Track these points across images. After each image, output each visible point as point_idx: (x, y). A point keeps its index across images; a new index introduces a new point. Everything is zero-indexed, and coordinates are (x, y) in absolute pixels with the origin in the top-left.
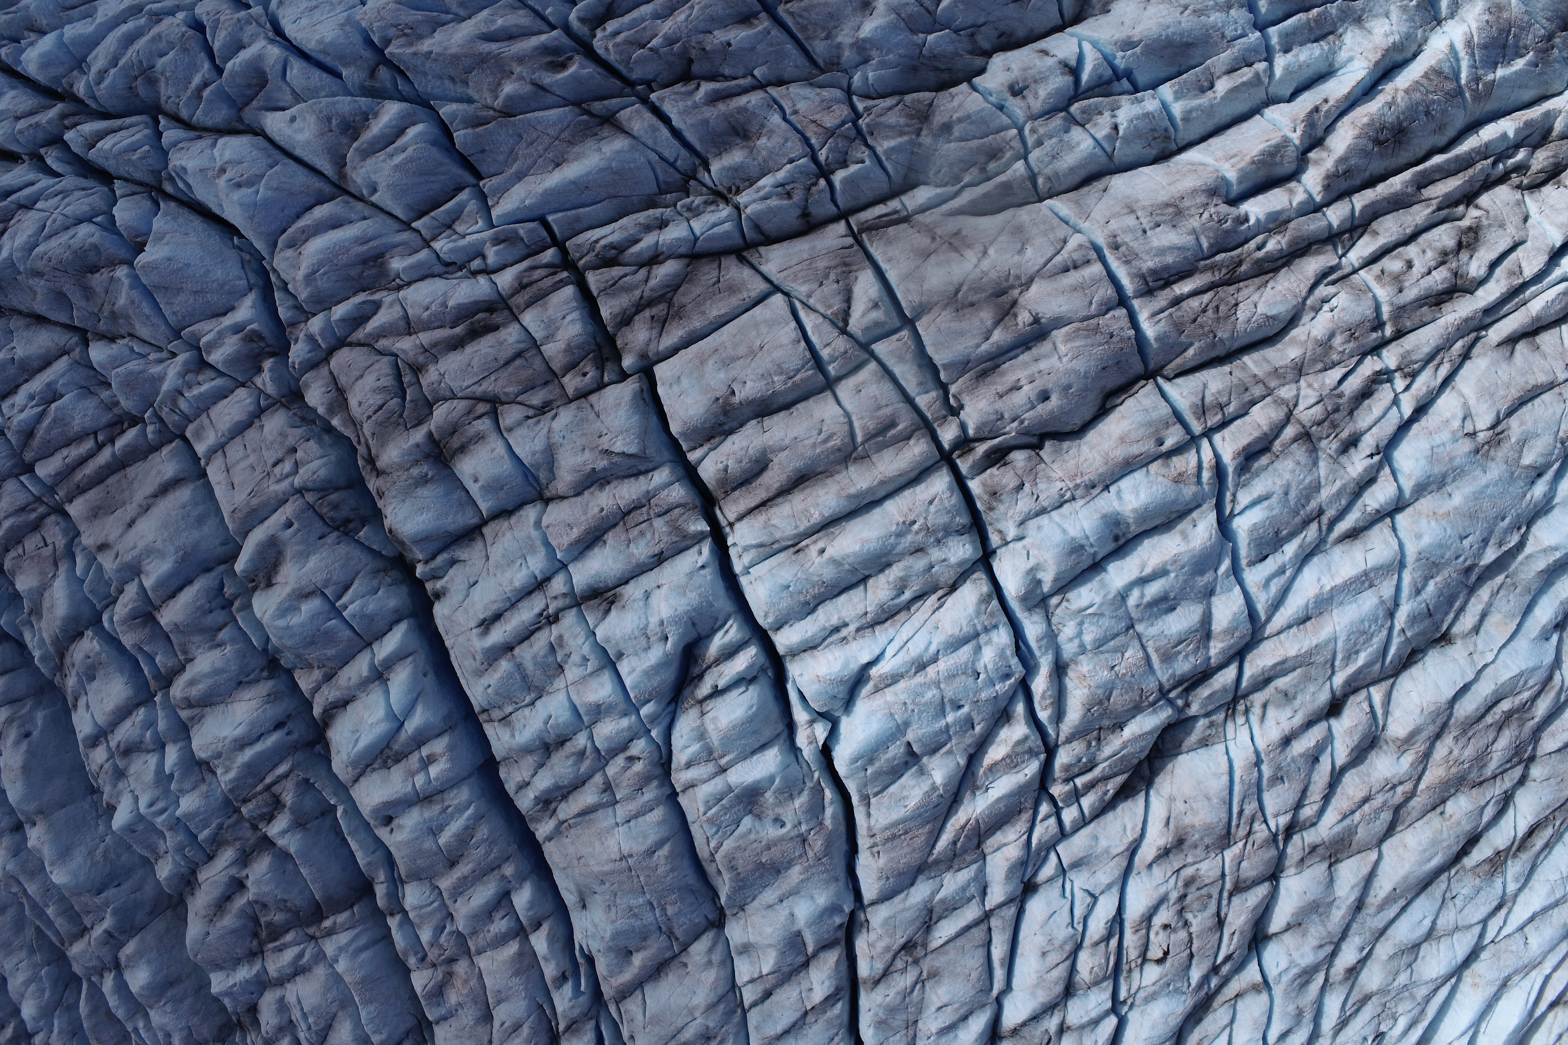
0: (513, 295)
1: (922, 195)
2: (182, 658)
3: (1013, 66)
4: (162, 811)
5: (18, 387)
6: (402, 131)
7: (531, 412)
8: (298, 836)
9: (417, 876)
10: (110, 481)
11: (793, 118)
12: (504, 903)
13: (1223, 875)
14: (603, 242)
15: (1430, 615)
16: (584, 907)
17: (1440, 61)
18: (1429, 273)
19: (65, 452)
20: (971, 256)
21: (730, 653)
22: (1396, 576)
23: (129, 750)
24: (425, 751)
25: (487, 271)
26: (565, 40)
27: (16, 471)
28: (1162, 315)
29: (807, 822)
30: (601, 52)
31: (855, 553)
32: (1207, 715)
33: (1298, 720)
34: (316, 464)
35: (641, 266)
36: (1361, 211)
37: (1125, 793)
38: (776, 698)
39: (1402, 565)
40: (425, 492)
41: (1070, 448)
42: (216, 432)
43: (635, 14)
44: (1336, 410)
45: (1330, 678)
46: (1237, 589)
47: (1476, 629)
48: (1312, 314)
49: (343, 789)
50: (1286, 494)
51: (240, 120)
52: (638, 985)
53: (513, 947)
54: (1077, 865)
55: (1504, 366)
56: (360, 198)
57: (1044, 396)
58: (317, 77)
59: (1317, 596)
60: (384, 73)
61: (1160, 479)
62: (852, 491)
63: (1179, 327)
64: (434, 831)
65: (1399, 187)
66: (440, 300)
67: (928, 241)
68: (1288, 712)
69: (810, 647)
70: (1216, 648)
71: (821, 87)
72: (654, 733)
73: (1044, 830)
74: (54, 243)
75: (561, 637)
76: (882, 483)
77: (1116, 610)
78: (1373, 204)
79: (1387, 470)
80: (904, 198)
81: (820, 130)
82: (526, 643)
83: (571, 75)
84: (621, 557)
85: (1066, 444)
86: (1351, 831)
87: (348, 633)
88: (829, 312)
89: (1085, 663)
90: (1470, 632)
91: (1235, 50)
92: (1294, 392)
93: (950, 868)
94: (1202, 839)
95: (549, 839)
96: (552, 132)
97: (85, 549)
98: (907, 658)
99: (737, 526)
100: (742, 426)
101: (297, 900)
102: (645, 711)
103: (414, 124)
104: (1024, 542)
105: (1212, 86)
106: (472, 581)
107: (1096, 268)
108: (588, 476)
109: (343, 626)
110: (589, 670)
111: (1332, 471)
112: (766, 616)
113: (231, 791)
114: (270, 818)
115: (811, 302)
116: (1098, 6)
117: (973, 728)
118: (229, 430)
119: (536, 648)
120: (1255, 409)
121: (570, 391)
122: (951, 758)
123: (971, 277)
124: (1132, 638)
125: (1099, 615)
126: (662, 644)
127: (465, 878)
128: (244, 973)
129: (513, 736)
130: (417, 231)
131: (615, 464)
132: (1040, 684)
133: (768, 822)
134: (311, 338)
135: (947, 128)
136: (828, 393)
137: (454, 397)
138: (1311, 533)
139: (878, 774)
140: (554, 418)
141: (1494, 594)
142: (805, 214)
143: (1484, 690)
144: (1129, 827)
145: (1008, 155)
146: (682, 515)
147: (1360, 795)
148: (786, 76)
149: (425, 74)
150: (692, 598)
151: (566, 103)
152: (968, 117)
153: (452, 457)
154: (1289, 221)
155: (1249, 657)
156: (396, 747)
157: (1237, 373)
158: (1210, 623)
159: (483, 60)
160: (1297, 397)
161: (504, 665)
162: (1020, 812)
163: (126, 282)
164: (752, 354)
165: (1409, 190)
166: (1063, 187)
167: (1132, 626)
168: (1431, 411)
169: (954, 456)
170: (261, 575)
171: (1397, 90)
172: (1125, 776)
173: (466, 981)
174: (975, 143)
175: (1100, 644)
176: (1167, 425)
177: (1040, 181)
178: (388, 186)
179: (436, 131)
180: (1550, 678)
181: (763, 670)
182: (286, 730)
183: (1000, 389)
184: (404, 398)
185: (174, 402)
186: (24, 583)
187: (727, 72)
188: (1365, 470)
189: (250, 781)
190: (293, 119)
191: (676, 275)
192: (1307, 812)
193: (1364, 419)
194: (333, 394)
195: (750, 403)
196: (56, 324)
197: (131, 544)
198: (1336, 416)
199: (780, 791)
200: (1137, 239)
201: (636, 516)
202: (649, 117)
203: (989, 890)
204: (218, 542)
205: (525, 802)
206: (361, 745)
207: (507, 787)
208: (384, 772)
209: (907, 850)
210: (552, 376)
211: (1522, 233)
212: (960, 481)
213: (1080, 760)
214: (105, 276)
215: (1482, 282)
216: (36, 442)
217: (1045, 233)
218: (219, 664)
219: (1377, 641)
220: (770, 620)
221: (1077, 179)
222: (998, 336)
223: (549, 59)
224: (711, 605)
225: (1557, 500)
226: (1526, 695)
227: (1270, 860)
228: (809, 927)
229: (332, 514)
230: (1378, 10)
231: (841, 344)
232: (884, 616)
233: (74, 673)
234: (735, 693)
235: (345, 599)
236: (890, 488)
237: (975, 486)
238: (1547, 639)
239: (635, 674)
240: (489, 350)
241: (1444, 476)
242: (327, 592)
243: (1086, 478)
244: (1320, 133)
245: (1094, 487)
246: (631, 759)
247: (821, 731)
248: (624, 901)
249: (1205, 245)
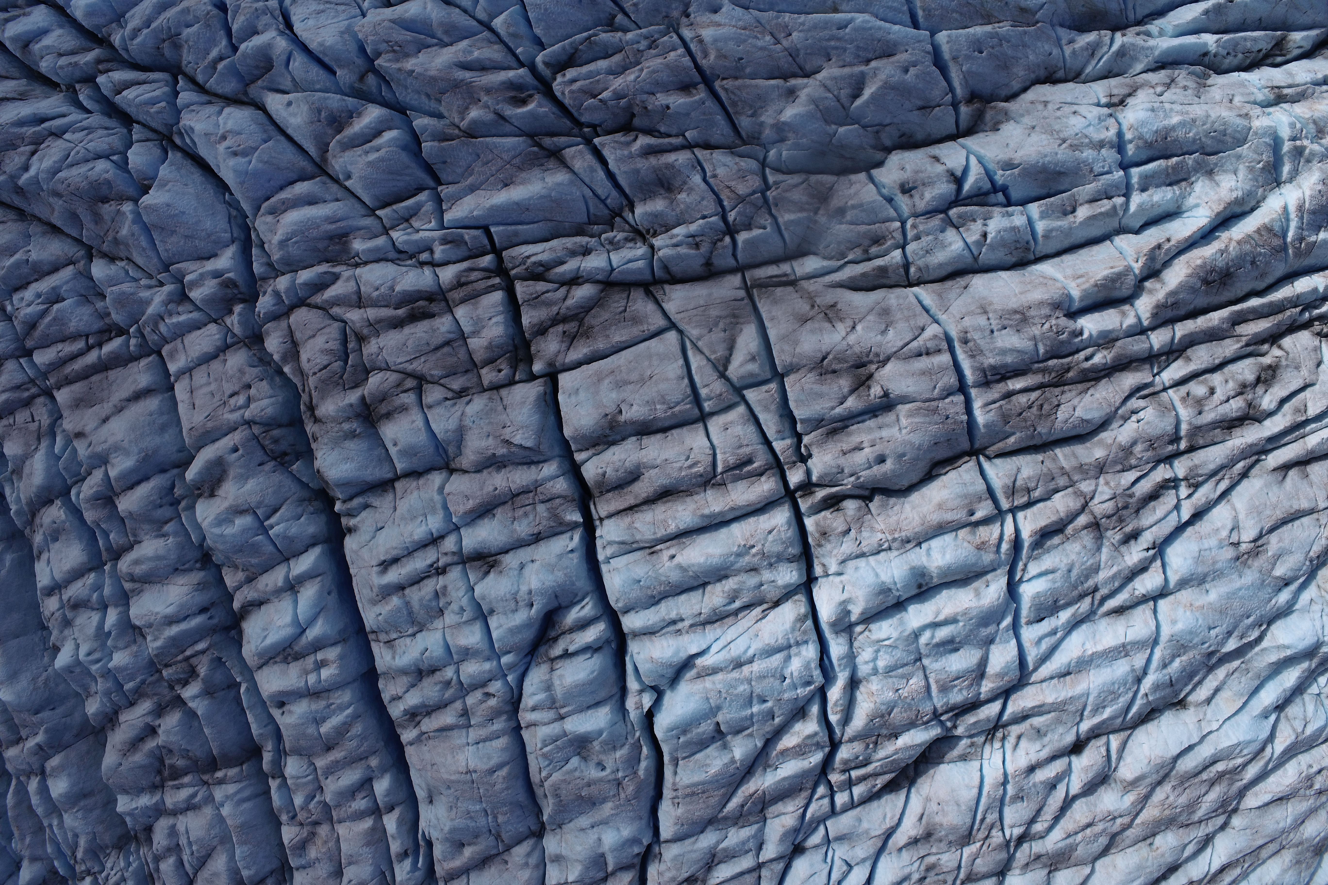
0: (451, 290)
1: (811, 264)
2: (132, 539)
3: (907, 167)
4: (98, 661)
5: (29, 283)
6: (378, 133)
7: (450, 395)
8: (206, 702)
9: (298, 752)
10: (94, 378)
11: (711, 181)
12: (366, 786)
13: (959, 867)
14: (533, 259)
15: (1172, 685)
16: (431, 802)
17: (1273, 220)
18: (1228, 400)
19: (60, 346)
20: (841, 328)
21: (583, 625)
22: (1149, 651)
23: (77, 605)
24: (320, 656)
25: (433, 264)
26: (530, 79)
27: (17, 353)
28: (993, 406)
29: (624, 770)
30: (558, 94)
31: (699, 564)
32: (971, 736)
33: (1044, 754)
34: (266, 402)
35: (562, 284)
36: (1180, 339)
37: (891, 787)
38: (615, 665)
39: (1156, 642)
40: (352, 445)
41: (895, 504)
42: (187, 356)
43: (592, 67)
44: (1126, 507)
45: (1078, 724)
46: (1014, 642)
47: (1209, 701)
48: (1121, 422)
49: (248, 673)
50: (1069, 571)
51: (246, 93)
52: (466, 871)
53: (368, 823)
54: (840, 838)
55: (1275, 488)
56: (336, 181)
57: (881, 460)
58: (315, 72)
59: (1079, 658)
60: (371, 79)
61: (966, 544)
62: (706, 511)
63: (1005, 418)
64: (318, 721)
65: (1216, 322)
66: (389, 284)
67: (808, 307)
68: (1038, 746)
69: (650, 632)
70: (986, 687)
71: (741, 156)
72: (509, 678)
73: (818, 807)
74: (74, 171)
75: (445, 587)
76: (732, 509)
77: (909, 645)
78: (1191, 334)
79: (1158, 563)
80: (795, 264)
81: (733, 196)
82: (416, 587)
83: (529, 112)
84: (506, 531)
85: (892, 501)
86: (1072, 848)
87: (271, 548)
88: (713, 357)
89: (875, 683)
90: (1203, 702)
91: (1100, 184)
92: (1092, 488)
93: (735, 824)
94: (947, 836)
95: (411, 744)
96: (505, 157)
97: (64, 431)
98: (728, 657)
99: (606, 522)
100: (623, 439)
101: (197, 751)
102: (505, 660)
103: (390, 129)
104: (842, 578)
105: (1074, 211)
106: (379, 526)
107: (945, 358)
108: (489, 458)
109: (267, 542)
110: (464, 619)
111: (1112, 558)
112: (617, 601)
113: (156, 655)
114: (185, 683)
115: (700, 344)
116: (990, 124)
117: (773, 719)
118: (198, 358)
119: (423, 593)
120: (1058, 496)
121: (486, 383)
122: (751, 740)
123: (837, 348)
124: (918, 669)
125: (893, 647)
126: (527, 609)
127: (337, 762)
128: (145, 800)
129: (394, 658)
130: (379, 218)
131: (513, 453)
132: (835, 693)
133: (592, 764)
134: (277, 294)
135: (841, 211)
136: (701, 425)
137: (388, 369)
138: (1084, 605)
139: (688, 744)
140: (468, 403)
141: (1229, 675)
142: (708, 264)
143: (1205, 752)
144: (889, 815)
145: (889, 243)
146: (561, 505)
147: (1084, 821)
148: (713, 141)
149: (406, 88)
150: (559, 576)
151: (521, 133)
152: (861, 205)
153: (379, 420)
154: (1117, 340)
155: (1013, 697)
156: (296, 648)
157: (1048, 463)
158: (985, 666)
159: (456, 85)
160: (1095, 492)
161: (395, 601)
162: (801, 790)
163: (130, 216)
164: (642, 381)
165: (1225, 326)
166: (931, 278)
167: (920, 659)
168: (1205, 518)
169: (797, 495)
170: (206, 486)
171: (1231, 239)
172: (893, 775)
173: (326, 842)
174: (863, 228)
175: (890, 670)
176: (980, 499)
177: (912, 270)
178: (360, 177)
179: (408, 138)
180: (1262, 749)
181: (608, 642)
182: (208, 615)
183: (845, 447)
184: (346, 363)
185: (156, 325)
186: (11, 449)
187: (663, 129)
188: (1140, 561)
189: (173, 651)
190: (289, 104)
191: (590, 299)
192: (1038, 827)
193: (1147, 518)
194: (288, 345)
195: (633, 423)
196: (68, 236)
197: (103, 439)
198: (1124, 512)
199: (605, 743)
200: (984, 338)
201: (524, 500)
202: (589, 158)
203: (764, 847)
204: (175, 448)
205: (396, 711)
206: (269, 641)
207: (383, 695)
208: (283, 666)
209: (702, 805)
210: (473, 366)
211: (1313, 377)
212: (798, 517)
213: (857, 758)
214: (113, 208)
215: (1271, 414)
216: (37, 333)
217: (907, 319)
218: (161, 552)
219: (1123, 701)
220: (620, 605)
221: (944, 273)
222: (852, 403)
223: (512, 94)
224: (573, 584)
225: (1297, 607)
226: (1239, 761)
227: (1000, 861)
228: (612, 852)
229: (272, 446)
230: (1228, 166)
231: (718, 386)
232: (715, 618)
233: (41, 532)
234: (581, 658)
235: (272, 520)
236: (738, 513)
237: (809, 523)
238: (1266, 717)
239: (501, 630)
240: (423, 335)
241: (1206, 575)
242: (259, 512)
243: (903, 534)
244: (1158, 266)
245: (908, 541)
246: (488, 695)
247: (647, 701)
248: (464, 806)
249: (1041, 350)
